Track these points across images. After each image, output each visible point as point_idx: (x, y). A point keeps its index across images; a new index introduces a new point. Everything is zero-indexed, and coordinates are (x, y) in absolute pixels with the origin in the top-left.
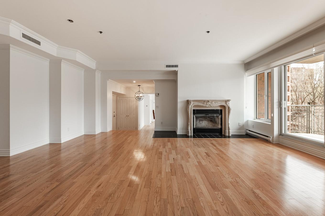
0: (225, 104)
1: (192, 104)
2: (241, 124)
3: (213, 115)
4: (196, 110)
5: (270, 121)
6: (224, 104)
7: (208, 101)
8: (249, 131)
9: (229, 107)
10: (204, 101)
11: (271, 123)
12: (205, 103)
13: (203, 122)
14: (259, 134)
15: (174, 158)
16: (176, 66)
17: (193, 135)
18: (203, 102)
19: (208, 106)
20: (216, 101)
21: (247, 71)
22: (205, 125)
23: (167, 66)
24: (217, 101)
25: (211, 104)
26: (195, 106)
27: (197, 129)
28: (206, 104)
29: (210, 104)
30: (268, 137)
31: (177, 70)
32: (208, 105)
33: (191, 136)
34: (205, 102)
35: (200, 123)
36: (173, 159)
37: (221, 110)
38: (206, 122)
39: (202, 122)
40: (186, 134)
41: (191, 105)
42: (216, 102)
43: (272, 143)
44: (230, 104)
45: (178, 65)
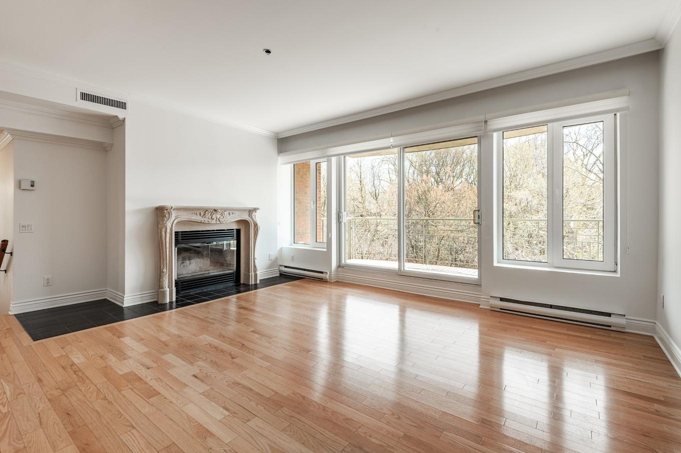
0: (248, 218)
1: (173, 218)
2: (273, 258)
3: (220, 243)
4: (182, 232)
5: (325, 246)
6: (245, 217)
7: (215, 210)
8: (285, 267)
9: (256, 224)
10: (206, 210)
11: (327, 248)
12: (208, 215)
13: (192, 261)
14: (305, 270)
15: (195, 376)
16: (122, 105)
17: (177, 298)
18: (202, 213)
19: (214, 222)
20: (231, 211)
21: (280, 154)
22: (198, 269)
23: (85, 97)
24: (234, 210)
25: (222, 217)
26: (180, 223)
27: (182, 283)
28: (210, 217)
29: (218, 217)
30: (322, 273)
31: (121, 117)
32: (215, 219)
33: (171, 303)
34: (207, 212)
35: (184, 266)
36: (195, 379)
37: (238, 231)
38: (200, 260)
39: (190, 263)
40: (155, 300)
41: (172, 221)
42: (231, 213)
43: (329, 282)
44: (258, 217)
45: (125, 104)
